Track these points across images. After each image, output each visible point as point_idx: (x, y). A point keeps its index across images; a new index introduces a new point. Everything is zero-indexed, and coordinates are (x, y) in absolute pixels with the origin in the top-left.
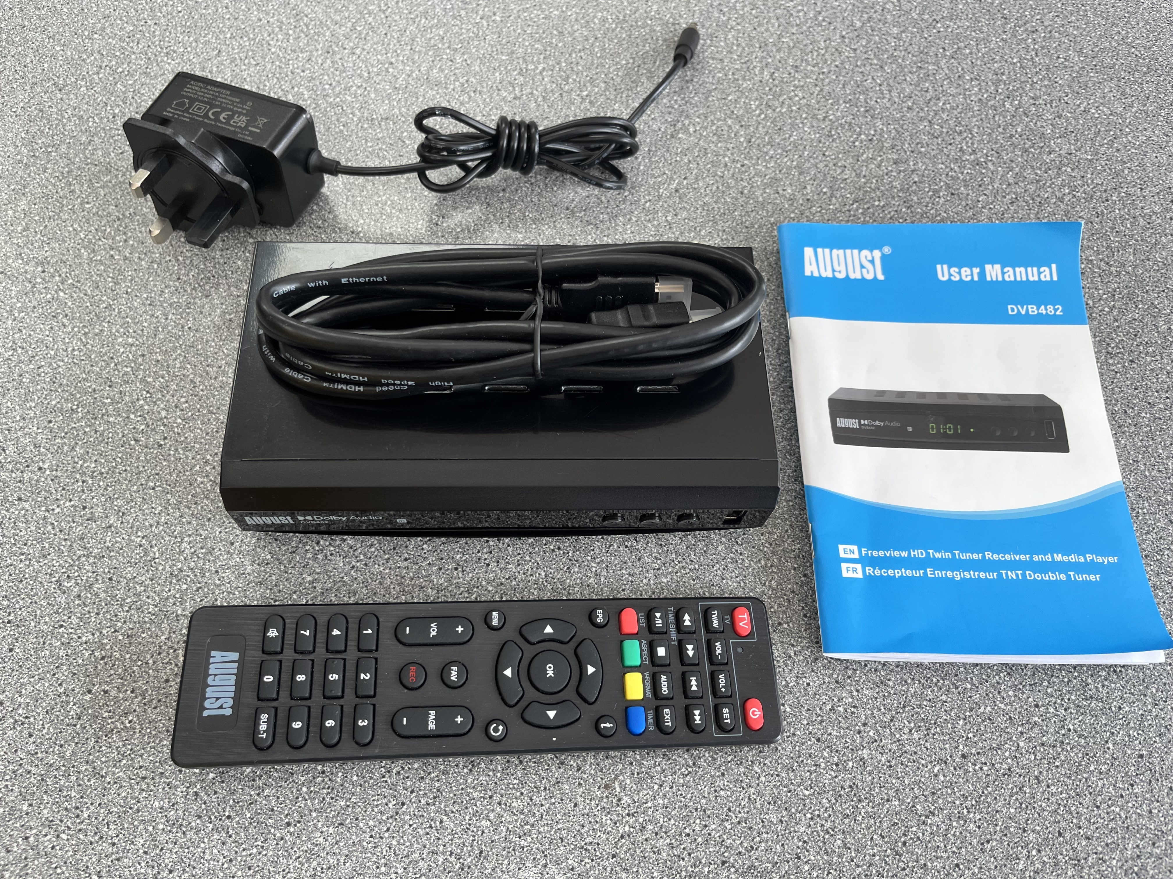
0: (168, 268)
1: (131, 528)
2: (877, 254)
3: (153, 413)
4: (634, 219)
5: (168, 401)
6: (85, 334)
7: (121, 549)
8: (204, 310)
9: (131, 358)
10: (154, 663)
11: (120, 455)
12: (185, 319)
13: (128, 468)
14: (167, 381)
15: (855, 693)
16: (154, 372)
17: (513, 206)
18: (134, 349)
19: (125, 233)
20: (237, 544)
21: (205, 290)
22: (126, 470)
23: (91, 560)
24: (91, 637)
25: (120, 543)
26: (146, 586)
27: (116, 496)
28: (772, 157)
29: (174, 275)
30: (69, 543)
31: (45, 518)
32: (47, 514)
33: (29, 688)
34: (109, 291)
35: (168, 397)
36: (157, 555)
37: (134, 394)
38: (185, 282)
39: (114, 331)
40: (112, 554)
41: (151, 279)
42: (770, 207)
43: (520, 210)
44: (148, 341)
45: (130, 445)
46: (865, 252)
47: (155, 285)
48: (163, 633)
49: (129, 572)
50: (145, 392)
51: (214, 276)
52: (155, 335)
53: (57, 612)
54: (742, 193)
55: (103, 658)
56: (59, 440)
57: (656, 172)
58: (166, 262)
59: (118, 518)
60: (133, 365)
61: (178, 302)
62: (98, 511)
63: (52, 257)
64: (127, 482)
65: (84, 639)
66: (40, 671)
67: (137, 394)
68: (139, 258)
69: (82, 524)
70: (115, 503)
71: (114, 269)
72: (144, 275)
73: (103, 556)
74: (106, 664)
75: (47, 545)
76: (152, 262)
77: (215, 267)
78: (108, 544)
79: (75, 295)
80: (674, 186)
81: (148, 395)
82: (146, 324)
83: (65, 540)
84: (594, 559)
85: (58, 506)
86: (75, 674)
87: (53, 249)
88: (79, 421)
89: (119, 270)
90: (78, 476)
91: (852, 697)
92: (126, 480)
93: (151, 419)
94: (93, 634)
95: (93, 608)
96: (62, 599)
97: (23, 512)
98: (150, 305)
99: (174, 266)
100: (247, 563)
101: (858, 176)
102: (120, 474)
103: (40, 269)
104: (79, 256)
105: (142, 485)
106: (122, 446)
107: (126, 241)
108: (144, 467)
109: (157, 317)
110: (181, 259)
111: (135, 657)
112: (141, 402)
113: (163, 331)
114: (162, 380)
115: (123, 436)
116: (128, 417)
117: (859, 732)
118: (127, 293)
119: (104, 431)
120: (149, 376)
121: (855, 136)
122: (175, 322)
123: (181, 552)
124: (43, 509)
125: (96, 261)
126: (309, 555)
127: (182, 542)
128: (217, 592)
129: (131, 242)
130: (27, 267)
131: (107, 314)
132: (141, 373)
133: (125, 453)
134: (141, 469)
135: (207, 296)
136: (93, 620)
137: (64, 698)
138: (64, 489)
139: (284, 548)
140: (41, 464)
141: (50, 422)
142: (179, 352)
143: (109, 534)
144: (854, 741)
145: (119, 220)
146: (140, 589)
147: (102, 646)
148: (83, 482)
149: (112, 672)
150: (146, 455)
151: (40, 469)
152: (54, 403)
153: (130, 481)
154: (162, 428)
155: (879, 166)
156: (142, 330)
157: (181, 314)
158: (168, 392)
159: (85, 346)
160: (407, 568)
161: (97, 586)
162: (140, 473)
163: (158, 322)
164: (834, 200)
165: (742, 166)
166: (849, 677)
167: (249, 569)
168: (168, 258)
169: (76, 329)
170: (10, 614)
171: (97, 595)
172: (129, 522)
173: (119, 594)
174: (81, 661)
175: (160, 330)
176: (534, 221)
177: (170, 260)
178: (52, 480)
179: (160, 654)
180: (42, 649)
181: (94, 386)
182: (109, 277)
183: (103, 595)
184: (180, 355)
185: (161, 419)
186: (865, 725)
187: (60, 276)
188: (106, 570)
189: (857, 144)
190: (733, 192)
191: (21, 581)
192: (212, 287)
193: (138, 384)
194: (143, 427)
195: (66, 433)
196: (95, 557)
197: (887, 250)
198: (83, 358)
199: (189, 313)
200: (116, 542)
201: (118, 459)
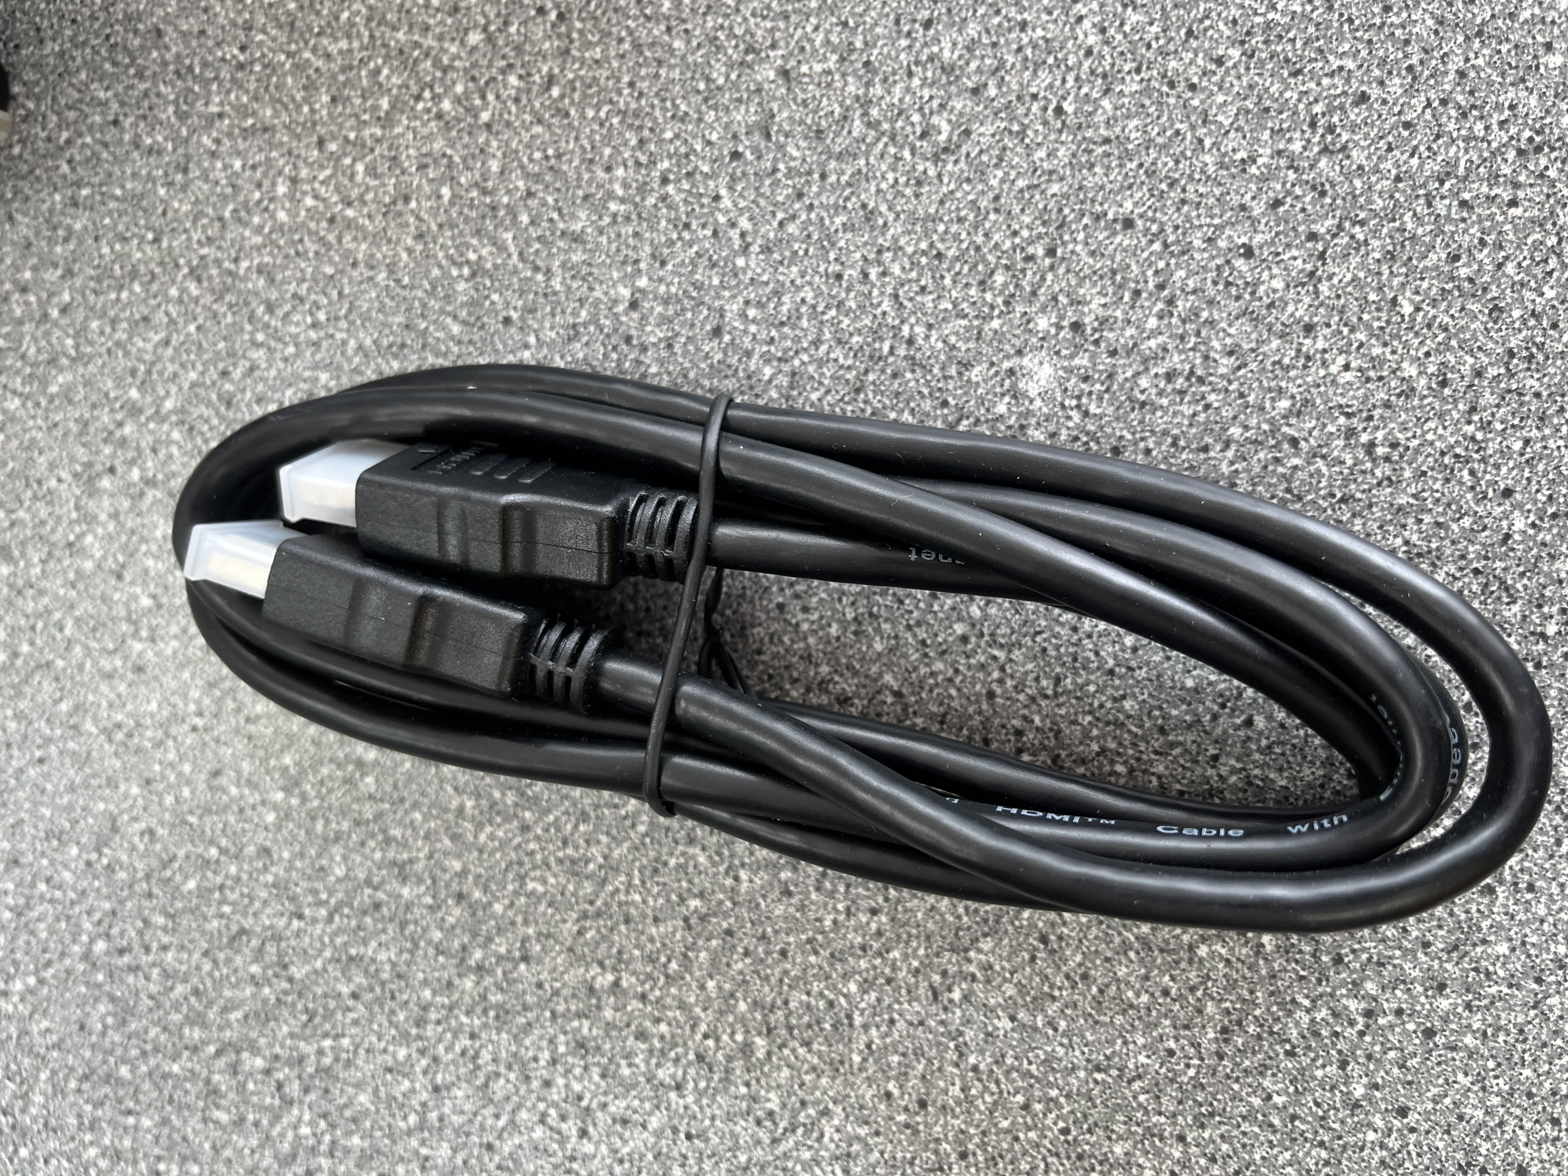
0: (88, 160)
1: (787, 18)
3: (474, 65)
5: (440, 38)
6: (270, 308)
7: (845, 24)
8: (196, 29)
9: (328, 172)
11: (590, 113)
12: (218, 70)
13: (626, 79)
14: (387, 58)
16: (364, 98)
18: (304, 173)
21: (142, 47)
23: (878, 90)
24: (1087, 24)
25: (828, 32)
27: (702, 86)
29: (108, 138)
30: (833, 164)
32: (755, 248)
33: (1229, 144)
34: (155, 287)
35: (429, 41)
37: (425, 131)
38: (122, 104)
39: (259, 240)
40: (859, 44)
41: (118, 192)
44: (281, 144)
45: (562, 97)
47: (134, 175)
50: (420, 106)
51: (108, 37)
52: (265, 130)
53: (1022, 134)
56: (556, 284)
58: (73, 170)
59: (762, 61)
60: (347, 161)
61: (176, 102)
63: (72, 459)
64: (663, 72)
65: (1092, 40)
66: (1183, 127)
67: (425, 124)
68: (66, 240)
69: (781, 147)
70: (721, 81)
71: (95, 292)
72: (110, 213)
73: (867, 64)
75: (838, 221)
76: (76, 204)
77: (85, 43)
79: (171, 368)
81: (427, 94)
82: (238, 164)
83: (823, 176)
85: (733, 225)
86: (1190, 33)
87: (52, 466)
88: (502, 248)
89: (99, 280)
90: (651, 201)
92: (657, 76)
93: (490, 66)
95: (1008, 43)
96: (984, 131)
97: (752, 313)
98: (185, 171)
99: (84, 145)
102: (641, 94)
103: (106, 483)
104: (67, 395)
105: (669, 29)
106: (567, 115)
107: (24, 290)
108: (621, 41)
109: (217, 141)
110: (65, 135)
112: (446, 105)
113: (254, 114)
114: (385, 71)
115: (540, 121)
116: (488, 126)
118: (157, 240)
119: (527, 176)
120: (375, 108)
122: (228, 92)
124: (740, 262)
125: (77, 347)
129: (28, 275)
130: (103, 517)
131: (214, 272)
132: (367, 133)
134: (627, 46)
135: (159, 33)
136: (1040, 32)
137: (1257, 40)
138: (687, 226)
140: (620, 308)
141: (507, 321)
142: (307, 55)
143: (804, 69)
148: (665, 181)
150: (590, 45)
151: (634, 305)
152: (456, 329)
153: (660, 63)
154: (513, 29)
156: (254, 167)
157: (206, 83)
158: (417, 45)
159: (302, 300)
161: (946, 54)
162: (637, 47)
163: (230, 135)
168: (65, 168)
169: (260, 337)
170: (1030, 258)
172: (772, 30)
174: (1155, 29)
175: (250, 121)
177: (70, 162)
178: (663, 263)
180: (1121, 141)
181: (409, 241)
182: (118, 299)
184: (314, 50)
185: (490, 39)
187: (120, 425)
188: (904, 43)
191: (939, 256)
192: (136, 32)
193: (398, 130)
194: (513, 80)
195: (537, 269)
196: (869, 84)
198: (335, 294)
199: (205, 65)
200: (827, 42)
201: (602, 114)
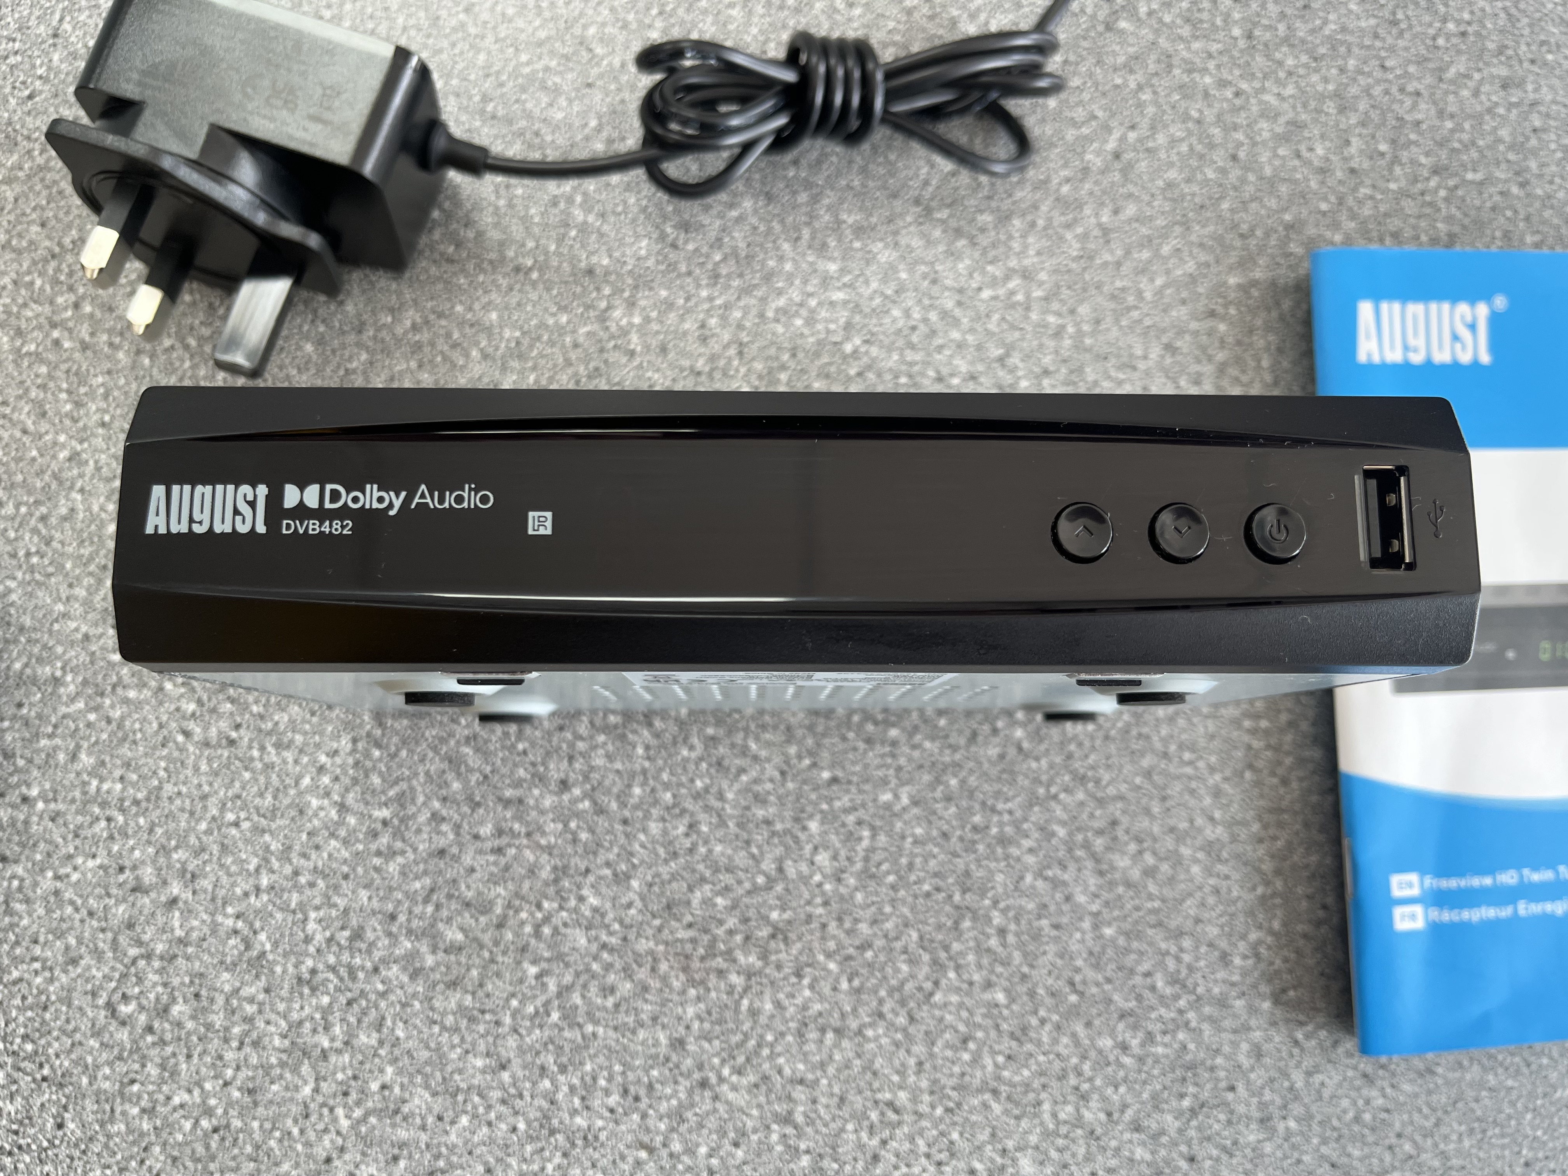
2: (1482, 310)
4: (1041, 223)
10: (302, 1132)
15: (1389, 1090)
17: (815, 199)
19: (71, 289)
20: (402, 918)
22: (179, 793)
26: (261, 1004)
28: (1290, 74)
31: (57, 893)
36: (268, 947)
42: (1284, 189)
43: (829, 208)
46: (1463, 308)
48: (306, 1083)
49: (226, 980)
54: (1234, 158)
55: (215, 1130)
57: (1079, 114)
62: (148, 874)
74: (223, 1139)
78: (179, 933)
80: (1111, 145)
84: (995, 903)
91: (1384, 1096)
94: (190, 1091)
100: (424, 949)
101: (1441, 114)
111: (268, 1126)
117: (1390, 1148)
121: (1437, 25)
123: (308, 940)
126: (528, 929)
127: (305, 920)
128: (383, 1004)
133: (168, 758)
139: (483, 919)
144: (1381, 1160)
145: (53, 256)
146: (250, 1009)
147: (209, 1112)
149: (236, 1151)
155: (1476, 93)
160: (694, 941)
164: (1398, 170)
165: (1237, 94)
166: (1382, 1067)
167: (430, 961)
171: (179, 1025)
173: (218, 1020)
176: (859, 231)
179: (307, 1116)
183: (190, 1025)
186: (1399, 1136)
189: (1441, 42)
190: (1219, 157)
197: (1500, 302)
